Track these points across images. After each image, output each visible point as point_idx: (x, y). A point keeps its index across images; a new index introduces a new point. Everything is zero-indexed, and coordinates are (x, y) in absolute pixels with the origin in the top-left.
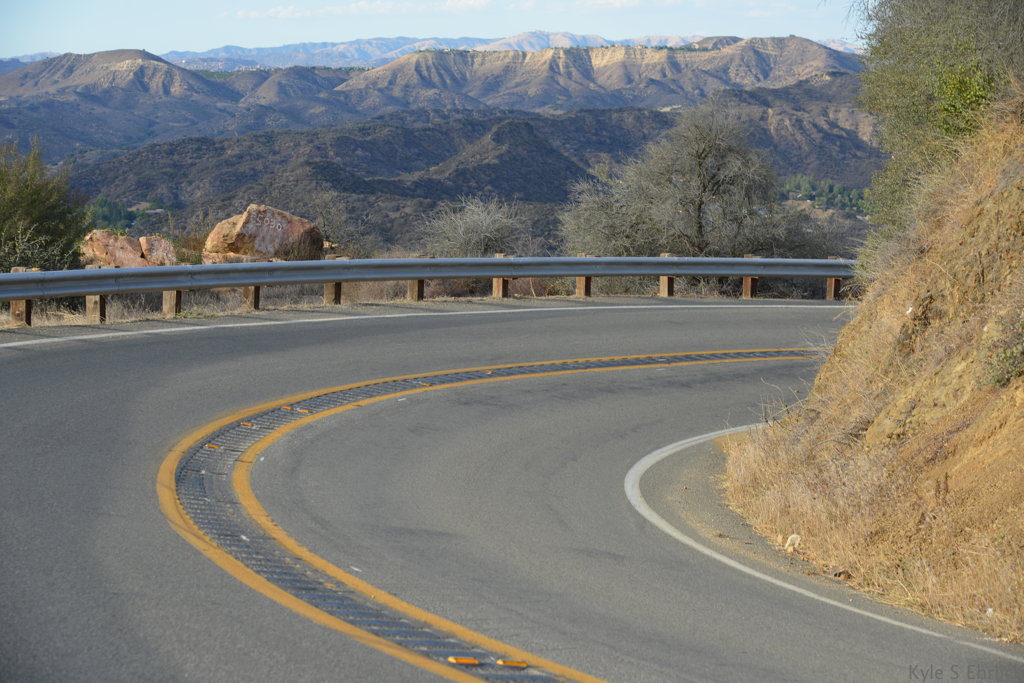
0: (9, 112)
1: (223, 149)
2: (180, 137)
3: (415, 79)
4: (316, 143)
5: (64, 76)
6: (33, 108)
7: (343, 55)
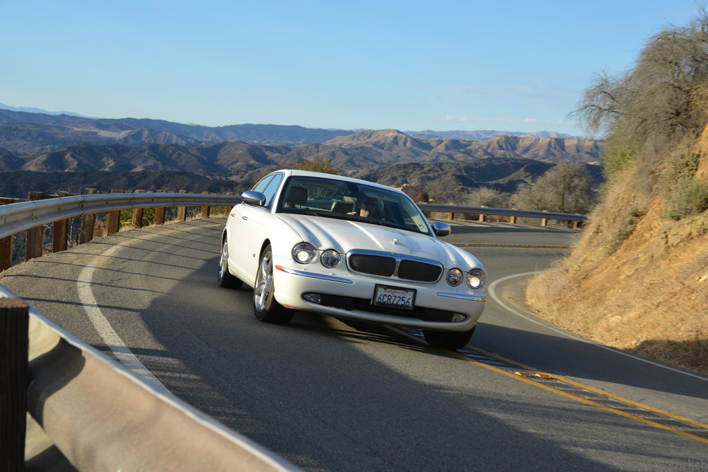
0: (348, 149)
1: (423, 168)
2: (408, 162)
3: (497, 146)
4: (458, 167)
5: (368, 138)
6: (356, 149)
7: (471, 136)
